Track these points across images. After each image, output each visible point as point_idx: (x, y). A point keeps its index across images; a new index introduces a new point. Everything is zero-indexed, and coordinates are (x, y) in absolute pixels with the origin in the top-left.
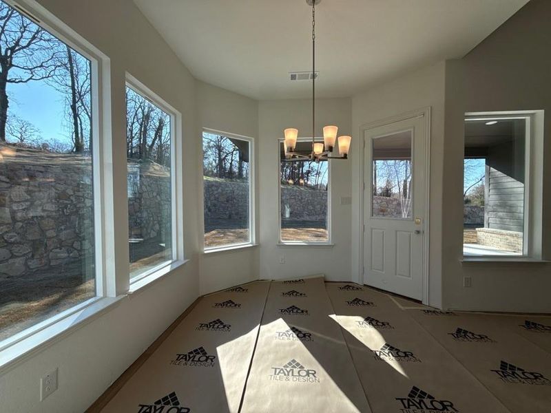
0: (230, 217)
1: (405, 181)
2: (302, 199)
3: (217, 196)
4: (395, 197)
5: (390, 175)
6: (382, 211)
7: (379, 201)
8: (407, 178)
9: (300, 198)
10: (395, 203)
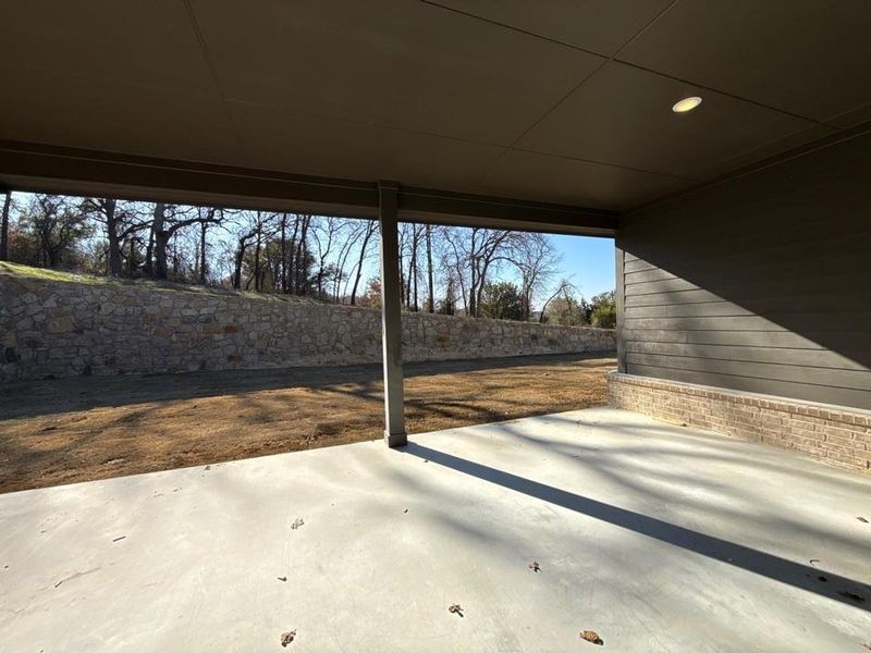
0: (87, 371)
1: (472, 291)
2: (286, 321)
3: (39, 318)
4: (460, 315)
5: (451, 282)
6: (440, 340)
7: (435, 322)
8: (474, 286)
9: (281, 319)
10: (460, 325)
